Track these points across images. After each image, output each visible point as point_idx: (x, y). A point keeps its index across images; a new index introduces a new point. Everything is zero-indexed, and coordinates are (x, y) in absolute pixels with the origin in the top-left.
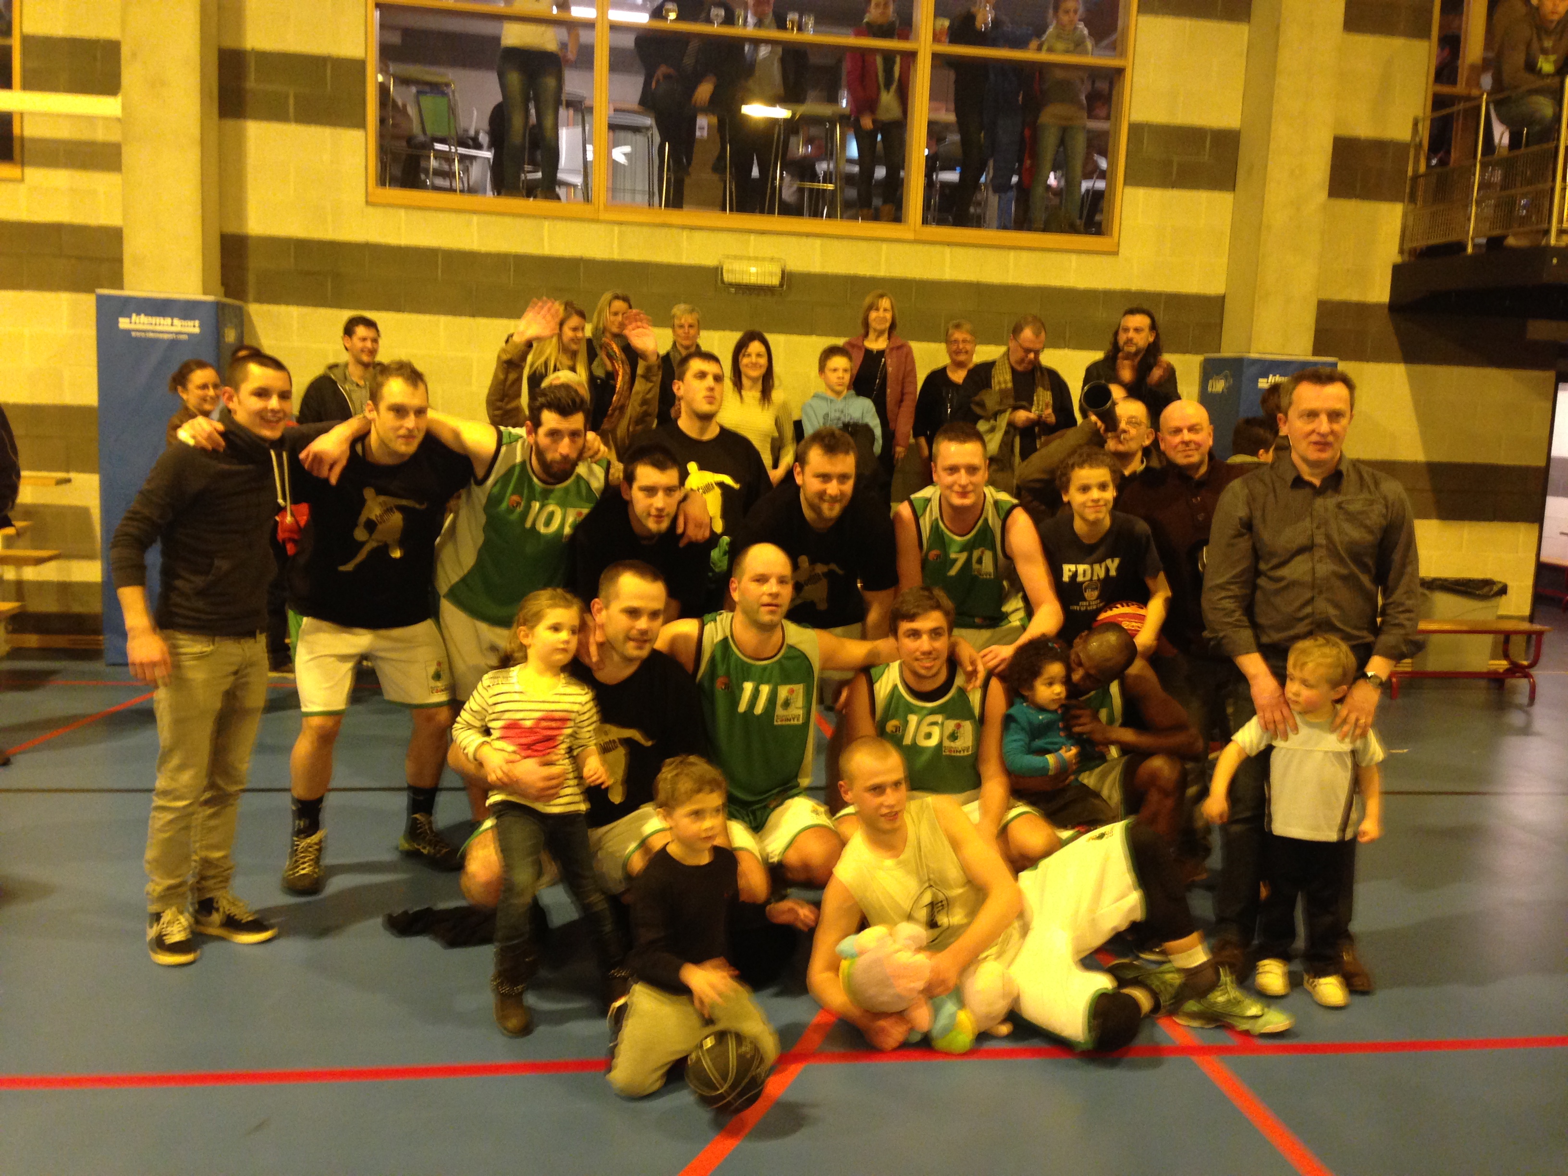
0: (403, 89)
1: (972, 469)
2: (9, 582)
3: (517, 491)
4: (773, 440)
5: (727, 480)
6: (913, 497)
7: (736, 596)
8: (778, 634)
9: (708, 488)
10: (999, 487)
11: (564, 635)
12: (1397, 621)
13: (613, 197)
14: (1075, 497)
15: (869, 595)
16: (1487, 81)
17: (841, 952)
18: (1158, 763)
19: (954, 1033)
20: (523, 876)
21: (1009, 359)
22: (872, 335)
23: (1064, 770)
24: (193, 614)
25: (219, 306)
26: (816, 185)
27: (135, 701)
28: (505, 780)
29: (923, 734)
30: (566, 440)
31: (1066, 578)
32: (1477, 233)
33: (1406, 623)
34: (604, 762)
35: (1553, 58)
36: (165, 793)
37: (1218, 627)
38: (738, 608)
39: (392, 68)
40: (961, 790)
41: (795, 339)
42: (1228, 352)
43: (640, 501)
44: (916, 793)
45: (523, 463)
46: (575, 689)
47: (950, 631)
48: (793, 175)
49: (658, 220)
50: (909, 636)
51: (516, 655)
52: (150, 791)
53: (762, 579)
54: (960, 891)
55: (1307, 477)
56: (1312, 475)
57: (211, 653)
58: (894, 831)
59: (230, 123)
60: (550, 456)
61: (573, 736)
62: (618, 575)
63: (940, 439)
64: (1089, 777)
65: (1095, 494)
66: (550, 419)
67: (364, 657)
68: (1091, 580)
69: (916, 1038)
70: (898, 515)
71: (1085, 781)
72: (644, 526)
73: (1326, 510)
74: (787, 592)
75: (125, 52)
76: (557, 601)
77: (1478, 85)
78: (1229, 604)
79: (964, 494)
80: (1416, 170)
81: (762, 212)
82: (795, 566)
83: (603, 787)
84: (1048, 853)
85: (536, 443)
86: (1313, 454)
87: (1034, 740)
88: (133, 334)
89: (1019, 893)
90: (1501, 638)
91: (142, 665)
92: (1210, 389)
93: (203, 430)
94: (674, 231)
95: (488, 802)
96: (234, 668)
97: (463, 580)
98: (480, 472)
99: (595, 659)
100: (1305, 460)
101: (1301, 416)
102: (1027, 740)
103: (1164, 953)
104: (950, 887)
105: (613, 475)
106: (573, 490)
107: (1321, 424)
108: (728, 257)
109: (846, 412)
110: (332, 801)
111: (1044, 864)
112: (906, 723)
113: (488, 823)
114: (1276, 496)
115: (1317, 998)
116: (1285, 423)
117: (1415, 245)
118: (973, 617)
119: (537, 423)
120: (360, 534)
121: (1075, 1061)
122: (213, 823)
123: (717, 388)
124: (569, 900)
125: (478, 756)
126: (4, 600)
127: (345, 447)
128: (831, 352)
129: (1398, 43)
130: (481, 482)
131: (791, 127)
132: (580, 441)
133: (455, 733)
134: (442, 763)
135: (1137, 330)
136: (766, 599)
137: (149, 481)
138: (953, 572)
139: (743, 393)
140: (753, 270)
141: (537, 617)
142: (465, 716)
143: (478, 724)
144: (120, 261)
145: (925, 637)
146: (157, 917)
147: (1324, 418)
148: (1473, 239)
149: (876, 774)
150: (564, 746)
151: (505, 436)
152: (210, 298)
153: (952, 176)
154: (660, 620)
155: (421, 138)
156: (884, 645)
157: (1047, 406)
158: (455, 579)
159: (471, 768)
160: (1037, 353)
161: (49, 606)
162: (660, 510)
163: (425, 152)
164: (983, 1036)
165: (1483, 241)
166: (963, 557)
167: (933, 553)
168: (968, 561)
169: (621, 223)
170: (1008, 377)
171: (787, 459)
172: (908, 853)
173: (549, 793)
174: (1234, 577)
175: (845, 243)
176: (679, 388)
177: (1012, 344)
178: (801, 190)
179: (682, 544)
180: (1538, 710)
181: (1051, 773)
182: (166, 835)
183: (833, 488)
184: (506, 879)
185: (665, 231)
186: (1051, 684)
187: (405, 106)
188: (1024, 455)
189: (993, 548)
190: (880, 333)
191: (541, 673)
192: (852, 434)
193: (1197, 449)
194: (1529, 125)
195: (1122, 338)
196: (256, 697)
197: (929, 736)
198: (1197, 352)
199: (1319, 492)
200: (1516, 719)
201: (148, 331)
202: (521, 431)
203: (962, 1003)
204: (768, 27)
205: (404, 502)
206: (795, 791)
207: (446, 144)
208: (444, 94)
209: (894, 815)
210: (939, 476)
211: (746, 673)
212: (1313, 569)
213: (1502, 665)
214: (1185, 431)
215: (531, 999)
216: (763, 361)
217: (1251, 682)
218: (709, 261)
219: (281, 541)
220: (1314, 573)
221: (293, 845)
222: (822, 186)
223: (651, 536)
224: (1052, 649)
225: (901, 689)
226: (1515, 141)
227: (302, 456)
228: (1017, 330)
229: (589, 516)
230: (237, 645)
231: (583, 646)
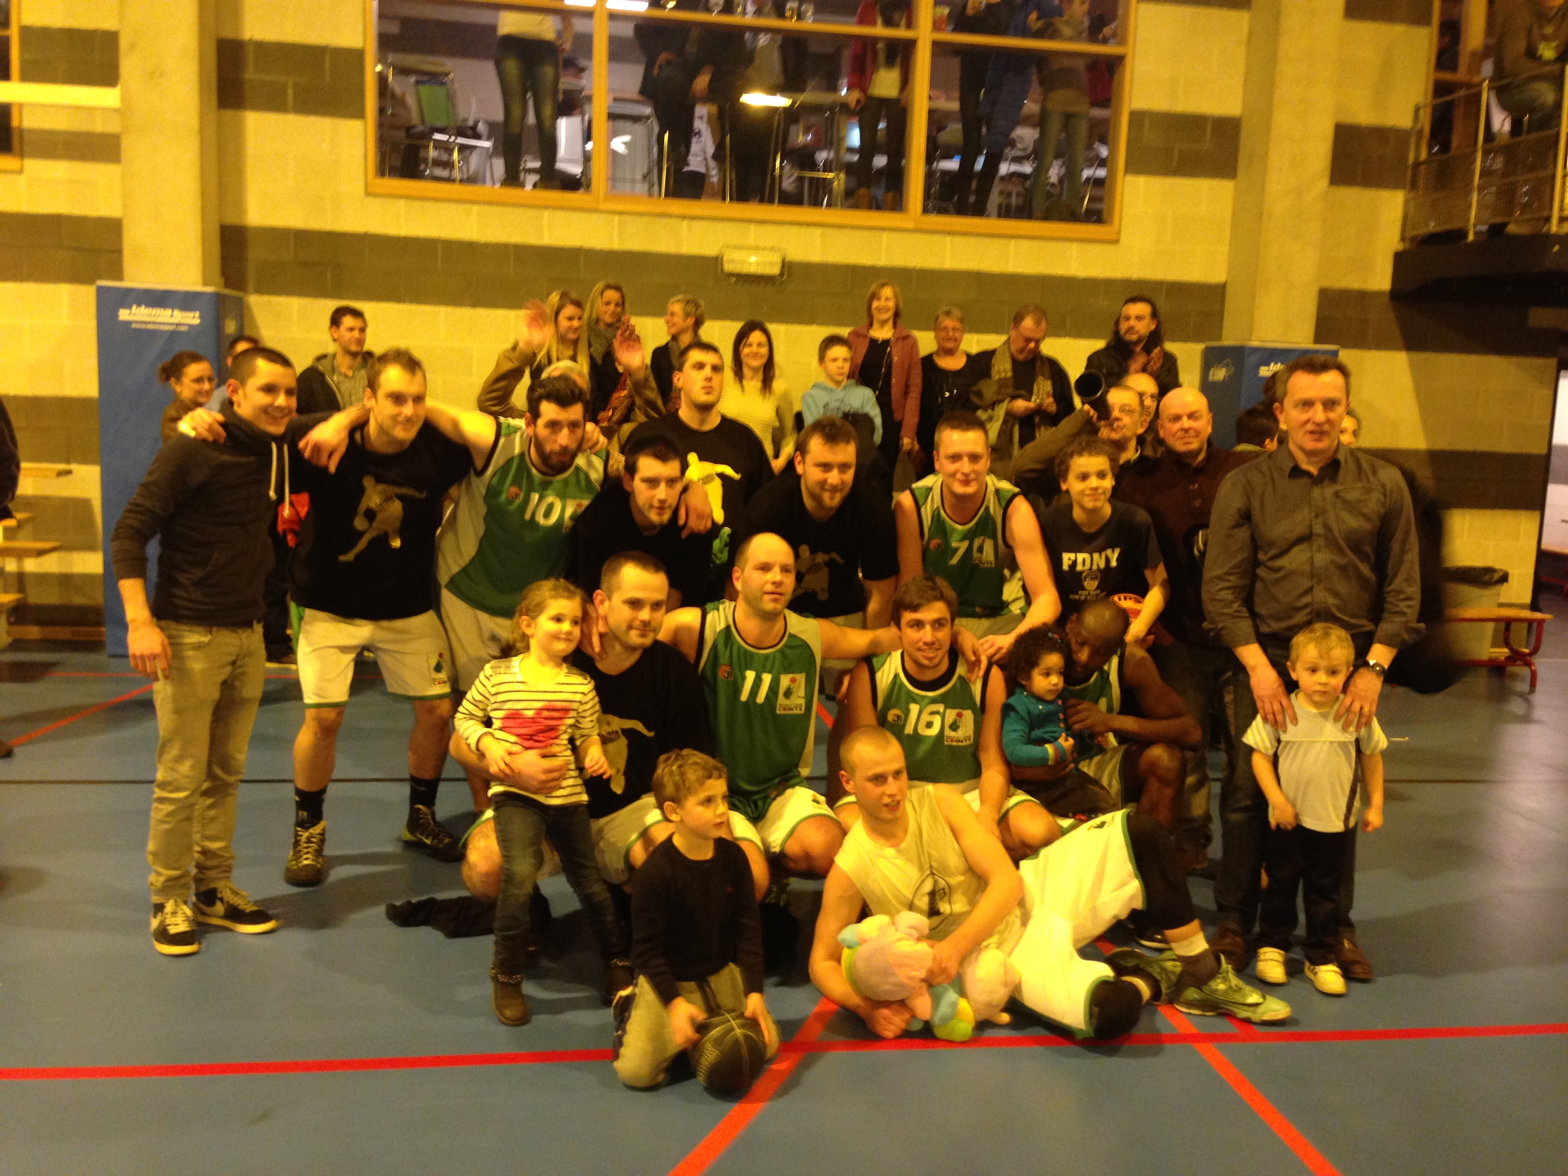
0: (401, 78)
1: (974, 458)
2: (11, 574)
3: (516, 482)
4: (775, 430)
5: (728, 470)
6: (914, 486)
7: (738, 585)
8: (780, 625)
9: (707, 479)
10: (1001, 476)
11: (566, 626)
12: (1398, 609)
13: (614, 187)
14: (1073, 485)
15: (870, 585)
16: (1488, 68)
17: (843, 940)
18: (1158, 753)
19: (954, 1021)
20: (523, 866)
21: (1009, 348)
22: (875, 325)
23: (1061, 759)
24: (190, 605)
25: (219, 299)
26: (815, 175)
27: (135, 693)
28: (507, 771)
29: (925, 723)
30: (565, 431)
31: (1065, 567)
32: (1479, 221)
33: (1405, 609)
34: (605, 753)
35: (1554, 44)
36: (163, 785)
37: (1218, 619)
38: (741, 597)
39: (391, 58)
40: (961, 780)
41: (796, 329)
42: (1228, 341)
43: (641, 492)
44: (917, 783)
45: (522, 455)
46: (577, 679)
47: (953, 620)
48: (792, 162)
49: (659, 210)
50: (912, 626)
51: (519, 645)
52: (152, 782)
53: (765, 568)
54: (961, 878)
55: (1305, 466)
56: (1310, 463)
57: (209, 643)
58: (894, 821)
59: (229, 114)
60: (548, 448)
61: (575, 726)
62: (620, 566)
63: (942, 428)
64: (1089, 766)
65: (1094, 482)
66: (549, 410)
67: (365, 648)
68: (1091, 569)
69: (917, 1026)
70: (899, 504)
71: (1085, 770)
72: (646, 518)
73: (1324, 499)
74: (789, 581)
75: (124, 43)
76: (560, 591)
77: (1478, 72)
78: (1227, 595)
79: (966, 482)
80: (1417, 158)
81: (762, 201)
82: (797, 556)
83: (605, 777)
84: (1048, 842)
85: (536, 436)
86: (1310, 444)
87: (1033, 730)
88: (134, 326)
89: (1021, 880)
90: (1502, 625)
91: (142, 657)
92: (1211, 378)
93: (203, 419)
94: (674, 222)
95: (490, 793)
96: (231, 658)
97: (464, 570)
98: (479, 463)
99: (597, 649)
100: (1302, 449)
101: (1296, 406)
102: (1027, 730)
103: (1164, 941)
104: (952, 875)
105: (612, 466)
106: (572, 481)
107: (1316, 412)
108: (728, 247)
109: (846, 400)
110: (333, 791)
111: (1043, 852)
112: (907, 712)
113: (489, 813)
114: (1274, 485)
115: (1319, 985)
116: (1281, 412)
117: (1415, 233)
118: (973, 606)
119: (534, 413)
120: (359, 523)
121: (1076, 1049)
122: (212, 813)
123: (716, 378)
124: (572, 890)
125: (481, 746)
126: (6, 592)
127: (344, 435)
128: (831, 341)
129: (1397, 30)
130: (480, 473)
131: (791, 115)
132: (579, 432)
133: (457, 723)
134: (443, 753)
135: (1139, 318)
136: (769, 587)
137: (151, 473)
138: (954, 561)
139: (745, 382)
140: (753, 259)
141: (540, 608)
142: (466, 705)
143: (480, 714)
144: (119, 252)
145: (928, 628)
146: (159, 908)
147: (1319, 407)
148: (1475, 226)
149: (878, 763)
150: (566, 736)
151: (504, 427)
152: (209, 289)
153: (952, 165)
154: (664, 609)
155: (420, 128)
156: (885, 634)
157: (1048, 394)
158: (455, 569)
159: (473, 758)
160: (1038, 342)
161: (51, 597)
162: (662, 502)
163: (424, 142)
164: (983, 1025)
165: (1484, 228)
166: (964, 545)
167: (935, 542)
168: (969, 550)
169: (621, 213)
170: (1008, 366)
171: (788, 449)
172: (908, 842)
173: (550, 785)
174: (1232, 568)
175: (847, 232)
176: (679, 380)
177: (1013, 333)
178: (800, 179)
179: (684, 535)
180: (1538, 698)
181: (1050, 763)
182: (167, 826)
183: (834, 477)
184: (507, 869)
185: (664, 221)
186: (1047, 674)
187: (403, 95)
188: (1022, 443)
189: (994, 537)
190: (883, 323)
191: (542, 662)
192: (853, 423)
193: (1197, 436)
194: (1532, 111)
195: (1124, 326)
196: (253, 689)
197: (929, 725)
198: (1199, 340)
199: (1316, 481)
200: (1516, 707)
201: (149, 323)
202: (520, 423)
203: (963, 993)
204: (768, 15)
205: (404, 491)
206: (795, 781)
207: (446, 134)
208: (443, 84)
209: (895, 805)
210: (941, 465)
211: (747, 661)
212: (1312, 558)
213: (1503, 652)
214: (1185, 418)
215: (529, 988)
216: (764, 351)
217: (1251, 673)
218: (709, 251)
219: (281, 533)
220: (1312, 563)
221: (297, 835)
222: (822, 175)
223: (652, 526)
224: (1051, 639)
225: (902, 676)
226: (1516, 128)
227: (301, 444)
228: (1017, 320)
229: (588, 508)
230: (235, 635)
231: (585, 636)
